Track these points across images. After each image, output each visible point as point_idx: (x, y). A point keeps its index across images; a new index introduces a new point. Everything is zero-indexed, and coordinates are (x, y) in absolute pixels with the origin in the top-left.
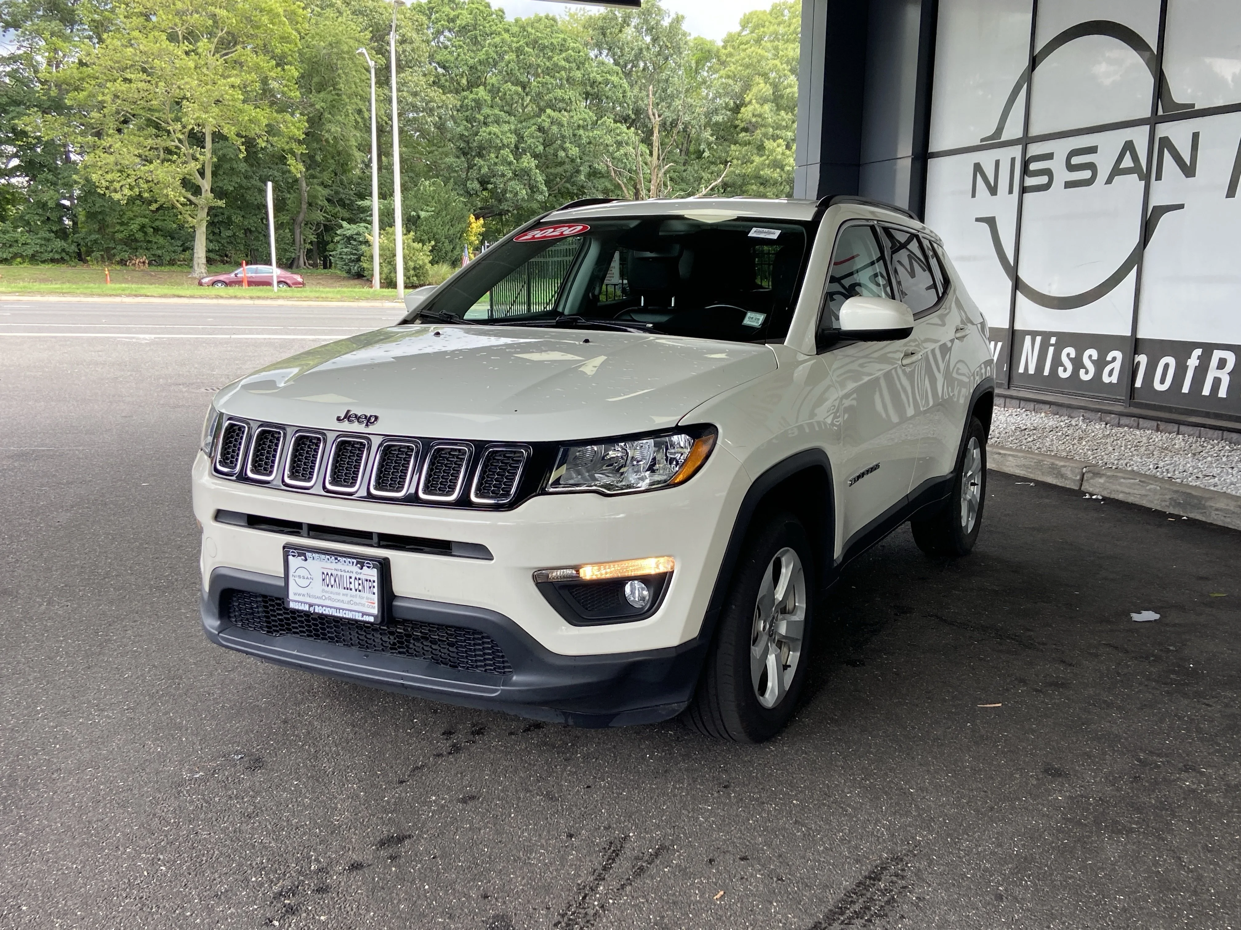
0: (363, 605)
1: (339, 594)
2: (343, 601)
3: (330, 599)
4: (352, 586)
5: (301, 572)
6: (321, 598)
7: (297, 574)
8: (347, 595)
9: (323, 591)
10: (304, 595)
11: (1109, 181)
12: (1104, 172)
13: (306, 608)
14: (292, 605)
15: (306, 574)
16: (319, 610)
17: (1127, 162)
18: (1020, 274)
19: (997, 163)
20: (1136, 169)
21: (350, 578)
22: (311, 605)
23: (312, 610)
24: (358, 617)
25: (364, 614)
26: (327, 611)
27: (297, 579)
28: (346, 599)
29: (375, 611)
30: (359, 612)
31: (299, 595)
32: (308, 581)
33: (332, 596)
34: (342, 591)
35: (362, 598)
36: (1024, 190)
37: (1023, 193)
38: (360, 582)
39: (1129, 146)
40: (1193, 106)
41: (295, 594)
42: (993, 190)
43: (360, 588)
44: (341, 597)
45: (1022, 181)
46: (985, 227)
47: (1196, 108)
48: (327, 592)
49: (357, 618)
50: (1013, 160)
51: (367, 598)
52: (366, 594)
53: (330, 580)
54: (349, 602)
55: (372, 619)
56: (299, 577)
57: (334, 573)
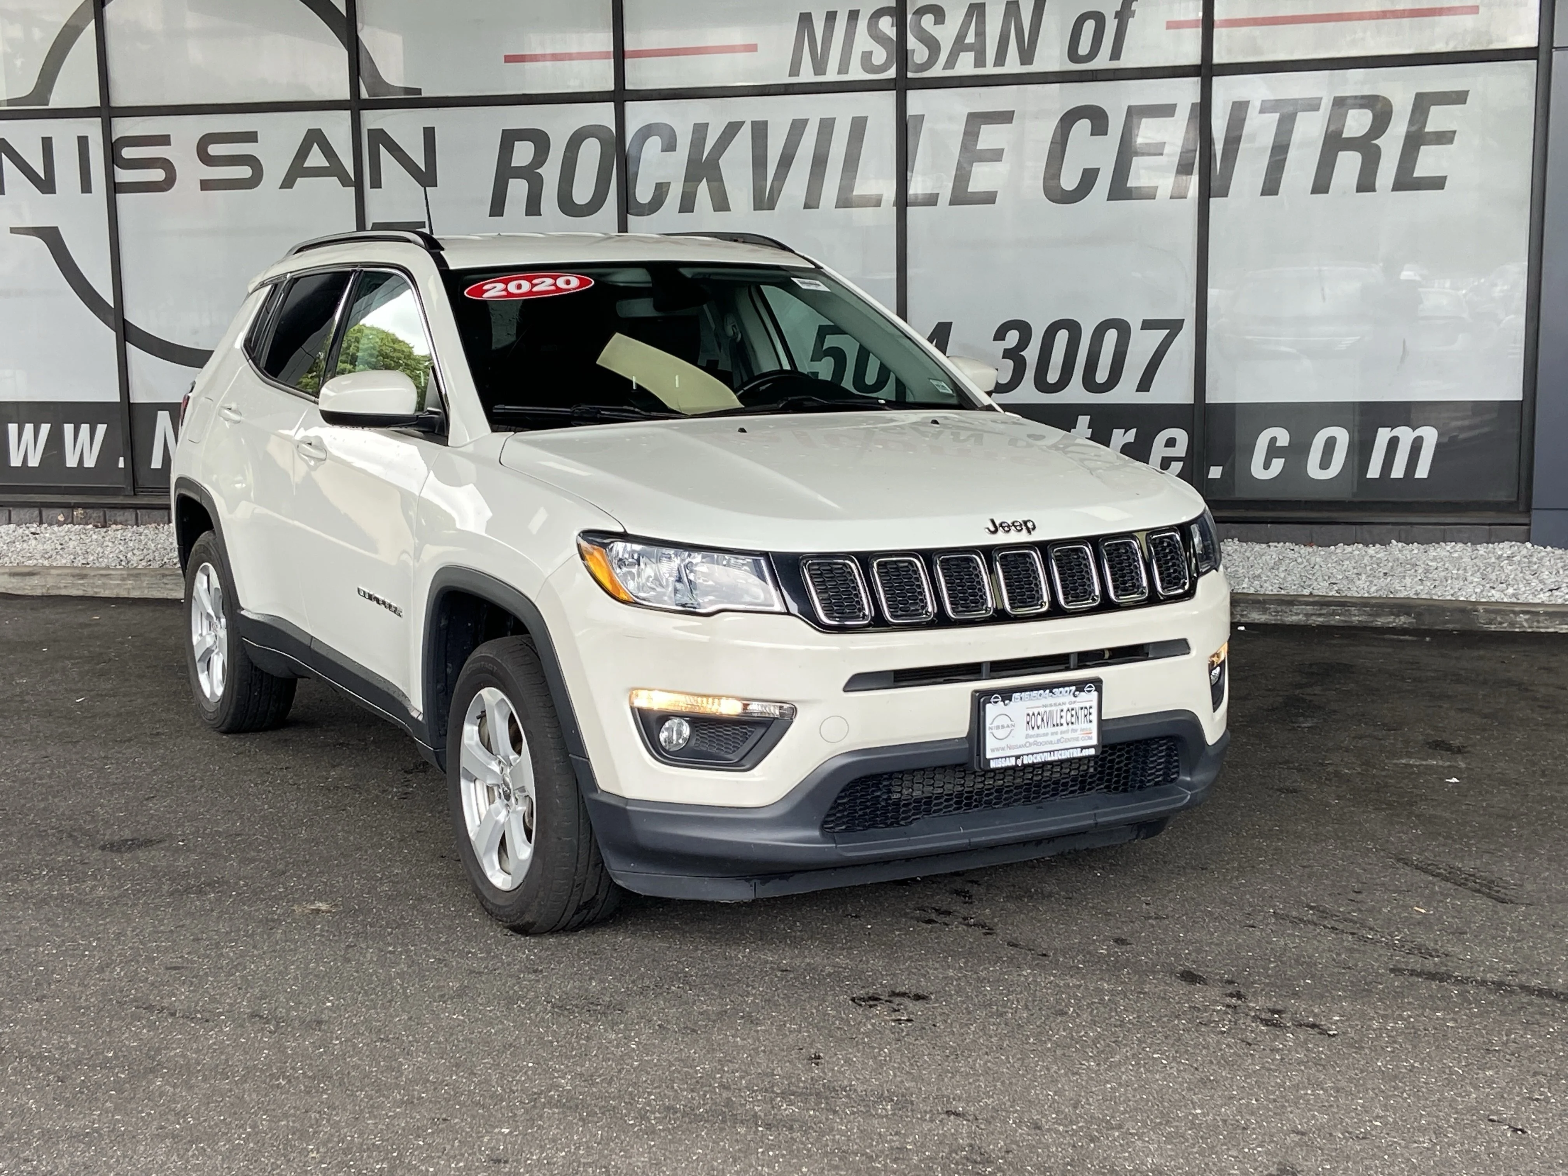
0: (1077, 739)
1: (1047, 734)
2: (1051, 743)
3: (1036, 743)
4: (1063, 721)
6: (1024, 746)
7: (995, 724)
9: (1028, 736)
10: (1003, 749)
11: (288, 183)
13: (1011, 762)
14: (993, 765)
16: (1027, 760)
17: (316, 158)
18: (129, 317)
19: (47, 144)
20: (334, 169)
22: (1017, 757)
23: (1019, 763)
24: (1077, 754)
25: (1083, 748)
26: (1038, 759)
27: (994, 731)
28: (1055, 738)
29: (1094, 741)
30: (1076, 748)
31: (998, 750)
32: (1009, 729)
33: (1040, 740)
35: (1074, 731)
36: (114, 188)
37: (115, 193)
38: (1074, 712)
39: (315, 137)
40: (419, 91)
41: (993, 750)
43: (1073, 720)
45: (110, 175)
46: (39, 243)
47: (424, 95)
48: (1031, 736)
49: (1075, 755)
50: (83, 142)
51: (1082, 730)
52: (1083, 725)
53: (1036, 721)
54: (1059, 741)
55: (1092, 752)
56: (998, 727)
57: (1042, 710)
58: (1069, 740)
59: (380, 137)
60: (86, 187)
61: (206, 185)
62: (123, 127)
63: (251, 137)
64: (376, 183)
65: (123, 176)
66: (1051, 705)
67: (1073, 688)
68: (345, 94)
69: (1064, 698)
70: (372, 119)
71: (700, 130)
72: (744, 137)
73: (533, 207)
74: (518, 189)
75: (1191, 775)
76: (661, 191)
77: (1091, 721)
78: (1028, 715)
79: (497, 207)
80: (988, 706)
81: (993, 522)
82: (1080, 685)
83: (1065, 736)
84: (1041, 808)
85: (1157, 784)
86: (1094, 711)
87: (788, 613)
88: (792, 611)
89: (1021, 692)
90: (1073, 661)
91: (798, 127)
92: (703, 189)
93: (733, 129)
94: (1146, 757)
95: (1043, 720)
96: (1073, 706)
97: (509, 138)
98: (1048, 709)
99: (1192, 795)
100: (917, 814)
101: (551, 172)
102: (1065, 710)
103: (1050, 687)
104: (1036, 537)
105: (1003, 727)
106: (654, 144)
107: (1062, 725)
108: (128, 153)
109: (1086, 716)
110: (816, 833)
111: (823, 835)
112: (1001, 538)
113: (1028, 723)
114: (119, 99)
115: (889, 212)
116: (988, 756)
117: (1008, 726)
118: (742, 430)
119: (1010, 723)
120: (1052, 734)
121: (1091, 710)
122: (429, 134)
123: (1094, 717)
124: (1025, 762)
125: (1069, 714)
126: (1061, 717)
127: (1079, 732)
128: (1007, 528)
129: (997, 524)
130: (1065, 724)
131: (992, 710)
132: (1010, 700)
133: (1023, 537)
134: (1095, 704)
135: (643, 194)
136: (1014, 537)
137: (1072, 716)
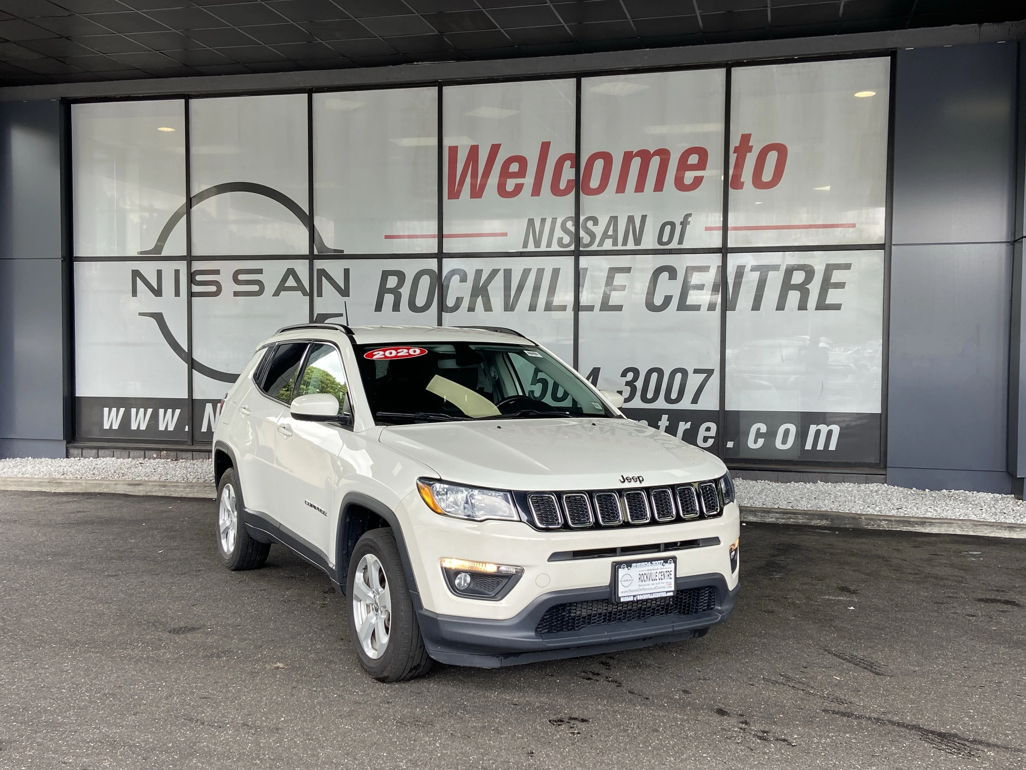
0: (664, 587)
1: (649, 585)
2: (651, 589)
3: (644, 589)
4: (657, 578)
5: (628, 577)
7: (623, 579)
8: (654, 584)
9: (639, 585)
10: (627, 592)
11: (276, 294)
12: (270, 287)
13: (631, 599)
14: (622, 600)
15: (629, 578)
16: (639, 598)
17: (291, 282)
19: (159, 273)
20: (300, 287)
21: (657, 573)
22: (634, 596)
24: (664, 595)
25: (667, 592)
26: (645, 597)
27: (623, 583)
28: (653, 587)
29: (673, 589)
31: (624, 592)
32: (630, 582)
33: (645, 587)
34: (651, 582)
35: (663, 583)
36: (191, 294)
37: (192, 297)
39: (291, 272)
40: (342, 251)
41: (622, 592)
42: (158, 292)
43: (662, 577)
44: (651, 586)
47: (345, 253)
48: (641, 586)
49: (663, 596)
50: (177, 272)
51: (667, 583)
53: (644, 577)
54: (655, 588)
55: (671, 594)
56: (625, 581)
57: (647, 572)
58: (660, 588)
59: (323, 273)
60: (177, 294)
61: (236, 294)
62: (197, 266)
63: (260, 271)
64: (320, 295)
65: (195, 289)
66: (651, 570)
67: (662, 561)
68: (306, 252)
69: (658, 566)
70: (319, 264)
71: (479, 273)
72: (500, 277)
73: (396, 307)
74: (389, 299)
75: (721, 606)
76: (459, 301)
77: (671, 578)
78: (640, 574)
79: (379, 307)
80: (620, 570)
81: (622, 477)
82: (666, 560)
83: (659, 586)
84: (646, 622)
85: (704, 610)
86: (673, 573)
87: (521, 521)
88: (523, 520)
89: (636, 563)
90: (662, 547)
91: (526, 272)
92: (480, 300)
93: (495, 272)
94: (698, 596)
95: (647, 577)
96: (662, 570)
97: (385, 275)
98: (649, 572)
99: (721, 616)
100: (583, 624)
101: (405, 291)
102: (658, 573)
103: (651, 560)
104: (644, 484)
105: (627, 580)
106: (456, 278)
107: (656, 580)
108: (199, 278)
109: (668, 576)
110: (533, 634)
111: (536, 635)
112: (627, 485)
113: (640, 579)
114: (196, 252)
115: (570, 313)
116: (620, 596)
117: (630, 580)
118: (499, 427)
119: (630, 579)
120: (652, 584)
121: (671, 573)
122: (347, 272)
123: (673, 576)
124: (638, 599)
125: (660, 575)
126: (656, 576)
127: (665, 584)
128: (629, 480)
129: (625, 478)
130: (658, 580)
131: (622, 572)
132: (631, 567)
133: (637, 485)
134: (673, 569)
135: (450, 302)
136: (633, 485)
137: (662, 575)
